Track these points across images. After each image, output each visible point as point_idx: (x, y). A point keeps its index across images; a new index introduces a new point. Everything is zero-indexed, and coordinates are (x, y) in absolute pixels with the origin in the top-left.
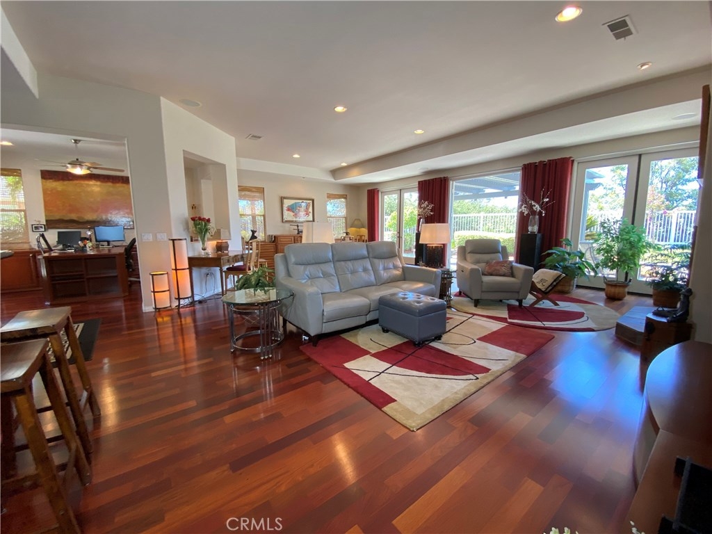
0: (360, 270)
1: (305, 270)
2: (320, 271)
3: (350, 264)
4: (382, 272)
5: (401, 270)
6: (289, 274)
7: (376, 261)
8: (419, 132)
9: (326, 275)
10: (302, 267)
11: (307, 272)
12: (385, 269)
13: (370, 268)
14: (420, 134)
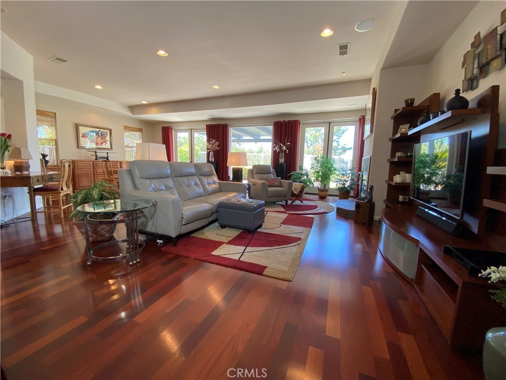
0: (193, 184)
1: (151, 184)
2: (163, 185)
3: (185, 179)
4: (207, 186)
5: (218, 184)
6: (135, 187)
7: (202, 178)
8: (216, 87)
9: (168, 188)
10: (148, 181)
11: (153, 186)
12: (209, 184)
13: (199, 183)
14: (217, 89)
